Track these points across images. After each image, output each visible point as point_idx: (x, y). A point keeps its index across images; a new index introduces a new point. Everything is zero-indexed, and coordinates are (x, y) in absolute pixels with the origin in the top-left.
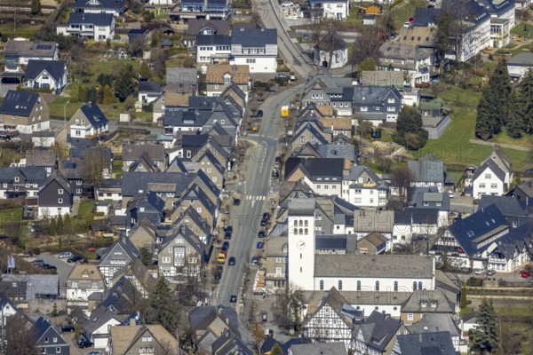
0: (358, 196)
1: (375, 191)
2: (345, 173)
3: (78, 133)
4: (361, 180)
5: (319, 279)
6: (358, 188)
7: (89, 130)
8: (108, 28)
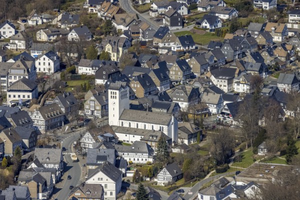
0: (238, 87)
1: (245, 85)
2: (236, 76)
3: (174, 48)
4: (241, 80)
5: (121, 121)
6: (238, 83)
7: (180, 47)
8: (268, 3)
